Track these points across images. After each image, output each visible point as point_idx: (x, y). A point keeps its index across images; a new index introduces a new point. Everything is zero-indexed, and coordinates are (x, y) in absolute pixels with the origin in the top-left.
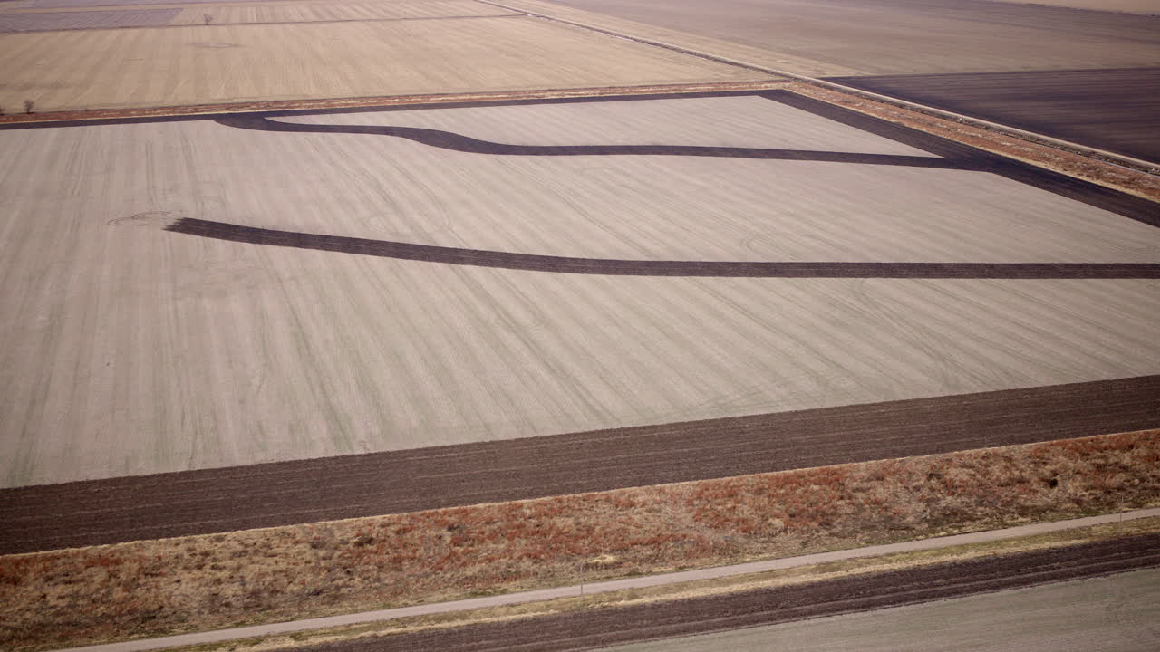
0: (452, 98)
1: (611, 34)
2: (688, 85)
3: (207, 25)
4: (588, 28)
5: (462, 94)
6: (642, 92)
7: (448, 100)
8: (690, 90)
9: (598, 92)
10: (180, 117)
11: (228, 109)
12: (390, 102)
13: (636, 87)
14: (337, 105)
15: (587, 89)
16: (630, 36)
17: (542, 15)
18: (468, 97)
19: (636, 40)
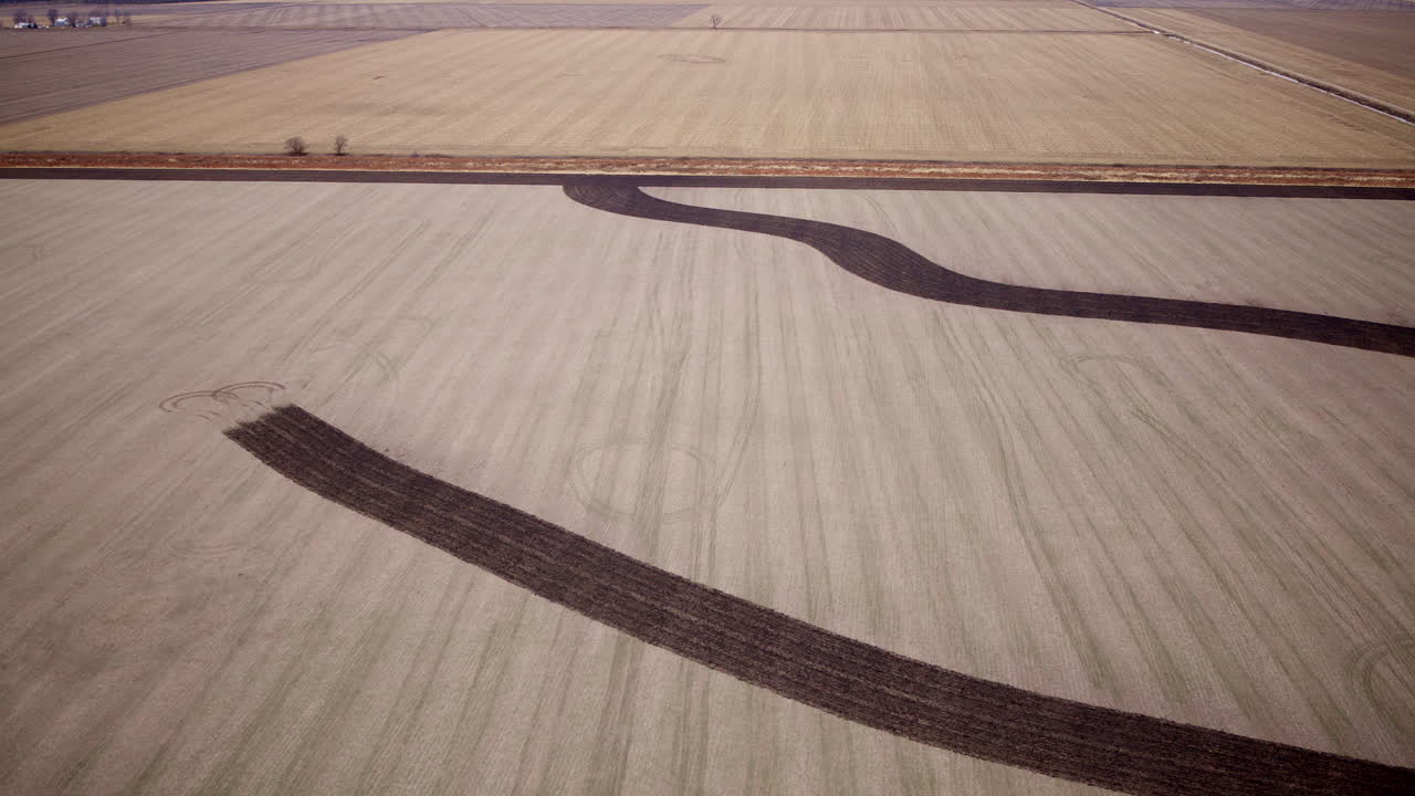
0: (948, 171)
1: (1264, 67)
2: (1358, 171)
3: (715, 28)
4: (1233, 56)
5: (966, 165)
6: (1270, 180)
7: (940, 174)
8: (1360, 180)
9: (1195, 174)
10: (523, 176)
11: (602, 167)
12: (847, 172)
13: (1265, 170)
14: (766, 171)
15: (1177, 168)
16: (1292, 72)
17: (1174, 32)
18: (975, 170)
19: (1300, 80)
